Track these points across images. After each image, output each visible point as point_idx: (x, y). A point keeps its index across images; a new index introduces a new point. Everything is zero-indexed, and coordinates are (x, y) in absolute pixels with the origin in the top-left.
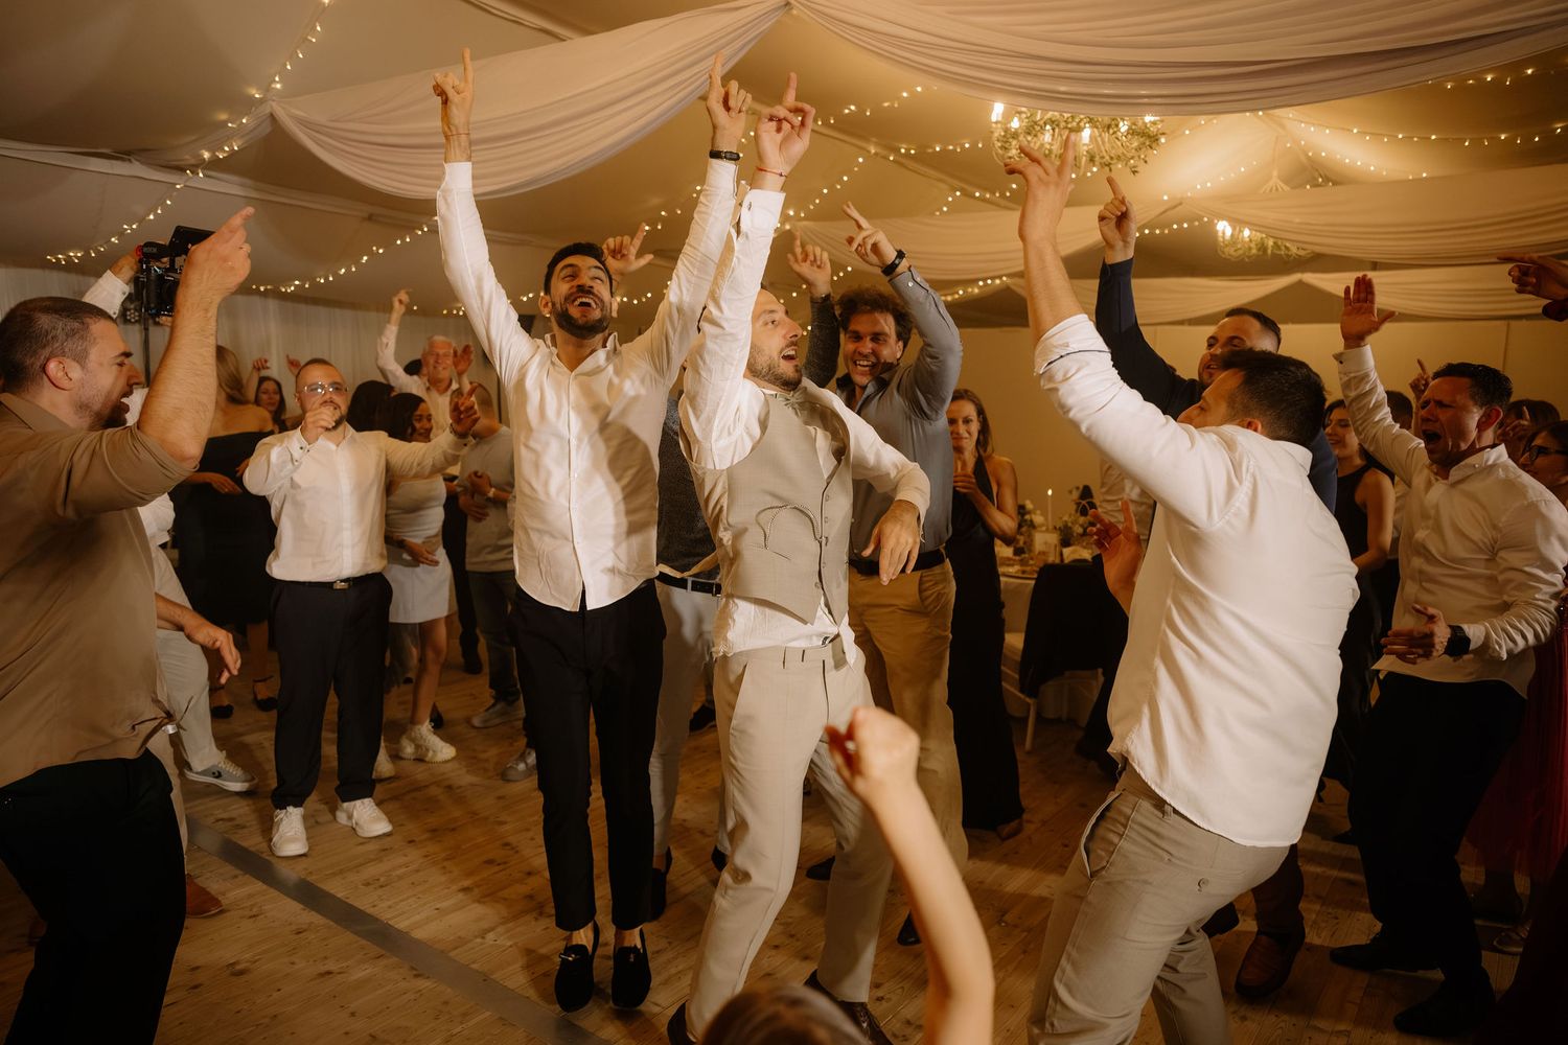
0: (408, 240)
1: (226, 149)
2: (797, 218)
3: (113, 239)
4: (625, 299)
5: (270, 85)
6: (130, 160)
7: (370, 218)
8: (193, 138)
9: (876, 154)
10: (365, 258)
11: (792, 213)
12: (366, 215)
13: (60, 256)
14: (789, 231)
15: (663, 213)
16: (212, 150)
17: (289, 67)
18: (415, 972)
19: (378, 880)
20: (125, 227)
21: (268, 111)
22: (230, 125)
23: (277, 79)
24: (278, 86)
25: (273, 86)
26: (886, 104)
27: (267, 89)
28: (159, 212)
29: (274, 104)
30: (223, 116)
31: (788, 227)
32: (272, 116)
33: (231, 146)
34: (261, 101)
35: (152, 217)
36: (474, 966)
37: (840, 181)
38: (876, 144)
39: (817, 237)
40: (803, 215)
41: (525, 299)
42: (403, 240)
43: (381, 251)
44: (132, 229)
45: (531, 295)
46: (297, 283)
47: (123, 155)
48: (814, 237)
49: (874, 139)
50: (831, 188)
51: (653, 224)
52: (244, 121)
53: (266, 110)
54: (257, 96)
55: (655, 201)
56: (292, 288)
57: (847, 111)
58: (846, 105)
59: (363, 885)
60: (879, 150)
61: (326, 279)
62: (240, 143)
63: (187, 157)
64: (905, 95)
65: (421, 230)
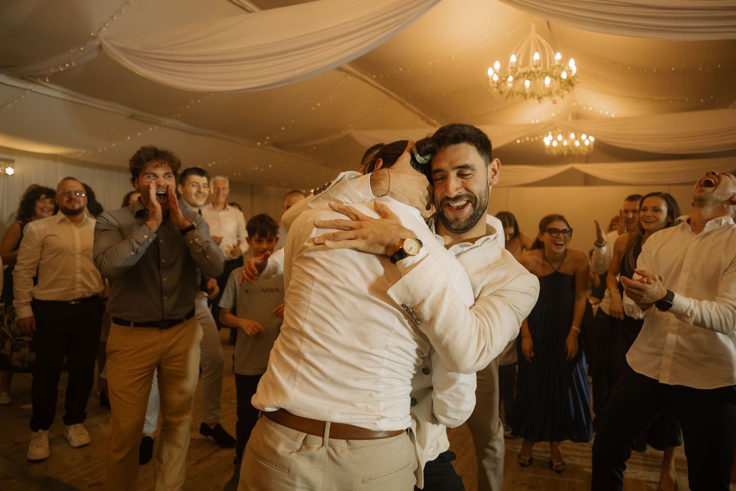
1: (67, 65)
5: (100, 29)
7: (132, 117)
10: (128, 138)
11: (350, 126)
12: (130, 114)
14: (348, 135)
15: (292, 121)
16: (57, 66)
17: (114, 18)
21: (97, 43)
22: (72, 51)
23: (106, 25)
24: (106, 30)
29: (102, 39)
31: (348, 132)
32: (100, 47)
33: (70, 64)
34: (94, 38)
35: (9, 106)
46: (83, 152)
48: (361, 138)
50: (371, 114)
51: (286, 127)
52: (81, 49)
54: (92, 35)
56: (80, 155)
58: (397, 68)
61: (101, 150)
62: (76, 62)
63: (40, 69)
64: (430, 63)
65: (165, 123)
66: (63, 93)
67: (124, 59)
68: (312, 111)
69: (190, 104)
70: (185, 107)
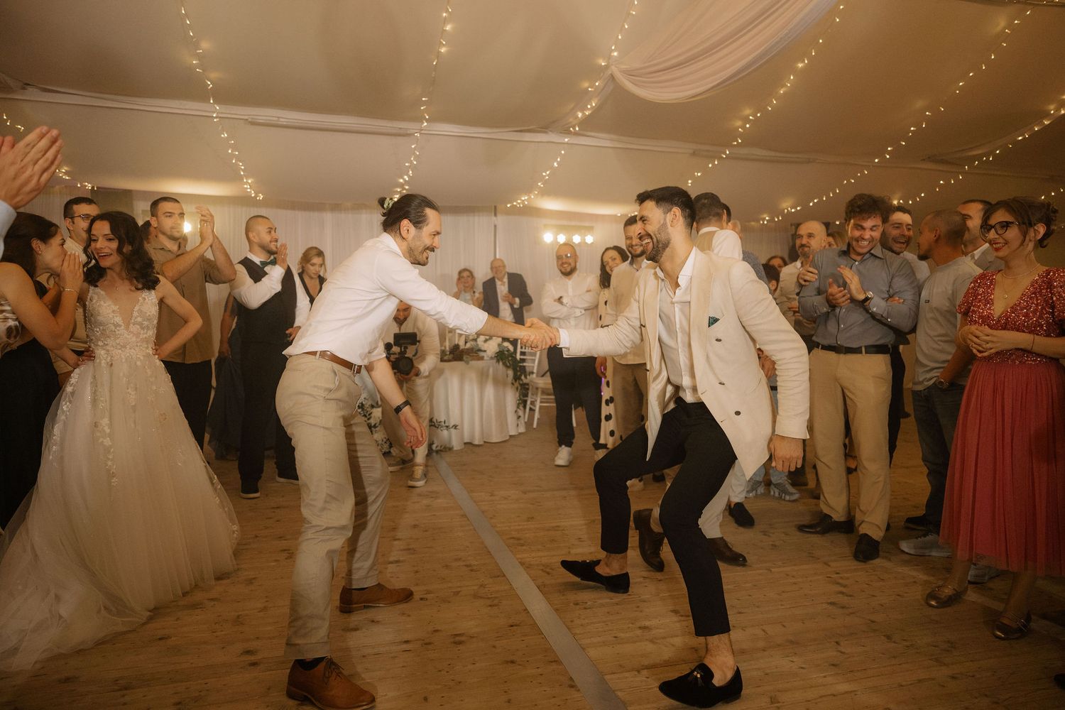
0: (716, 163)
1: (589, 107)
3: (539, 184)
4: (901, 201)
5: (610, 55)
6: (546, 132)
7: (694, 154)
8: (572, 106)
10: (690, 182)
13: (519, 201)
15: (928, 113)
16: (582, 110)
17: (620, 37)
18: (570, 683)
19: (586, 603)
20: (544, 174)
21: (610, 72)
22: (590, 89)
23: (614, 48)
24: (615, 54)
25: (612, 54)
27: (610, 57)
28: (559, 160)
29: (613, 67)
30: (586, 84)
32: (612, 77)
33: (591, 105)
34: (607, 67)
35: (555, 165)
36: (619, 693)
41: (811, 204)
42: (713, 164)
44: (547, 176)
45: (816, 201)
47: (544, 129)
51: (918, 125)
52: (597, 84)
54: (603, 64)
55: (920, 104)
59: (574, 604)
62: (596, 101)
63: (571, 120)
65: (725, 153)
66: (612, 140)
68: (961, 88)
69: (749, 121)
70: (743, 127)
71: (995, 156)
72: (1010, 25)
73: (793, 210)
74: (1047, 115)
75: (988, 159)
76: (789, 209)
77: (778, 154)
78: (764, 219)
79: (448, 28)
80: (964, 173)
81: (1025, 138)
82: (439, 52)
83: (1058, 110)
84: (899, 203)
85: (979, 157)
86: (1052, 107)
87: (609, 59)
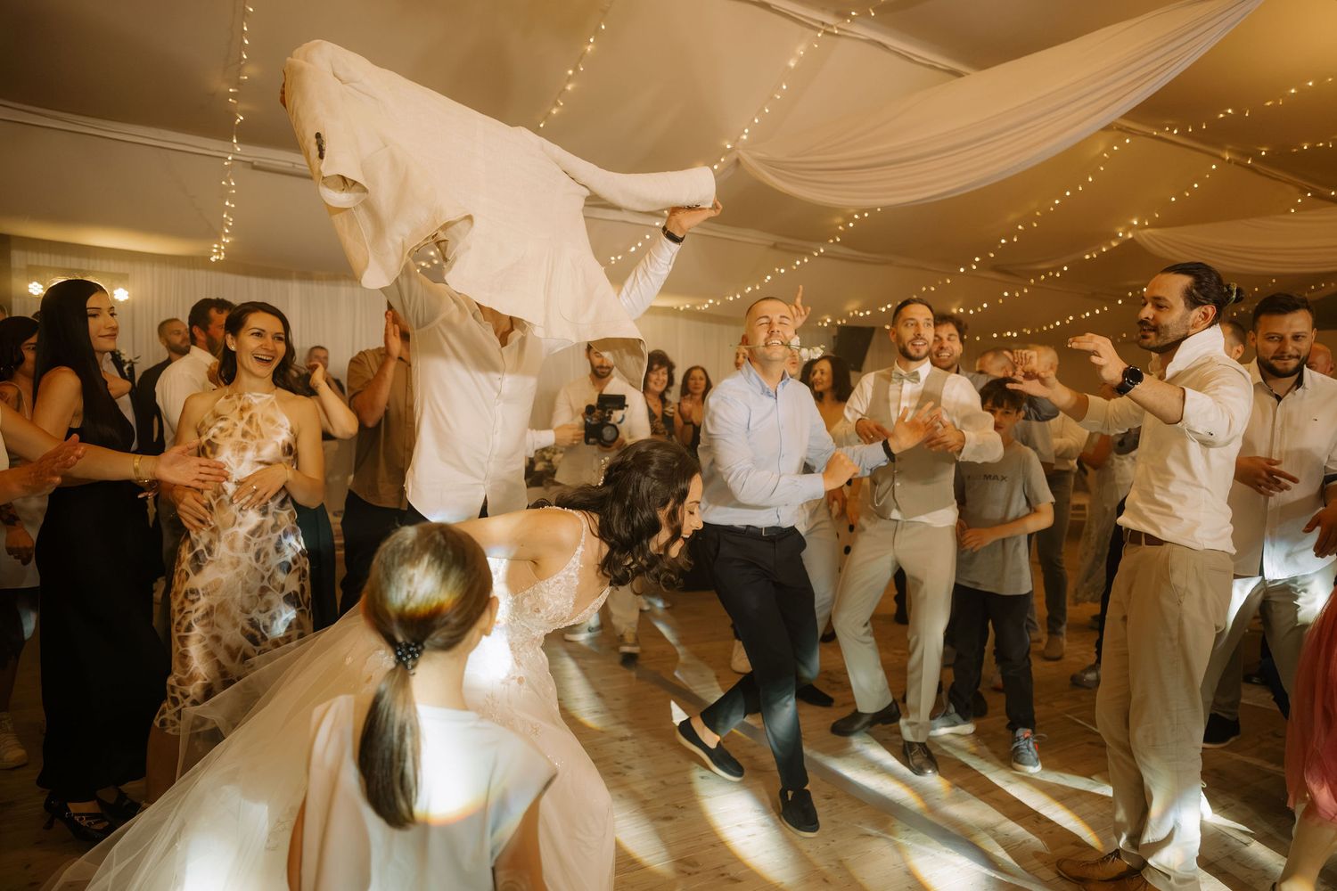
0: (806, 260)
2: (1141, 227)
5: (739, 137)
7: (775, 246)
9: (1230, 161)
10: (769, 278)
11: (1135, 223)
12: (772, 243)
14: (1132, 239)
15: (1020, 227)
17: (756, 121)
20: (613, 258)
21: (735, 157)
23: (746, 131)
24: (746, 137)
25: (742, 137)
26: (1269, 104)
28: (640, 245)
29: (740, 152)
31: (1130, 236)
32: (738, 162)
34: (731, 150)
35: (633, 249)
37: (1190, 188)
38: (1231, 151)
39: (1166, 244)
40: (1147, 224)
42: (802, 261)
43: (782, 271)
44: (616, 260)
46: (711, 301)
48: (1159, 243)
49: (1230, 147)
50: (1180, 196)
51: (1008, 238)
53: (734, 157)
54: (729, 146)
55: (1012, 217)
56: (707, 306)
57: (1221, 116)
58: (1223, 109)
60: (1232, 157)
61: (735, 297)
64: (1293, 91)
65: (818, 251)
67: (767, 175)
68: (1055, 206)
69: (853, 220)
70: (845, 224)
71: (1062, 272)
72: (1109, 149)
73: (861, 314)
74: (1115, 237)
75: (1054, 275)
76: (856, 312)
77: (860, 254)
78: (825, 320)
79: (569, 87)
80: (1029, 287)
81: (1092, 258)
82: (550, 113)
83: (1125, 233)
84: (958, 311)
85: (1045, 272)
86: (1121, 229)
87: (737, 141)
